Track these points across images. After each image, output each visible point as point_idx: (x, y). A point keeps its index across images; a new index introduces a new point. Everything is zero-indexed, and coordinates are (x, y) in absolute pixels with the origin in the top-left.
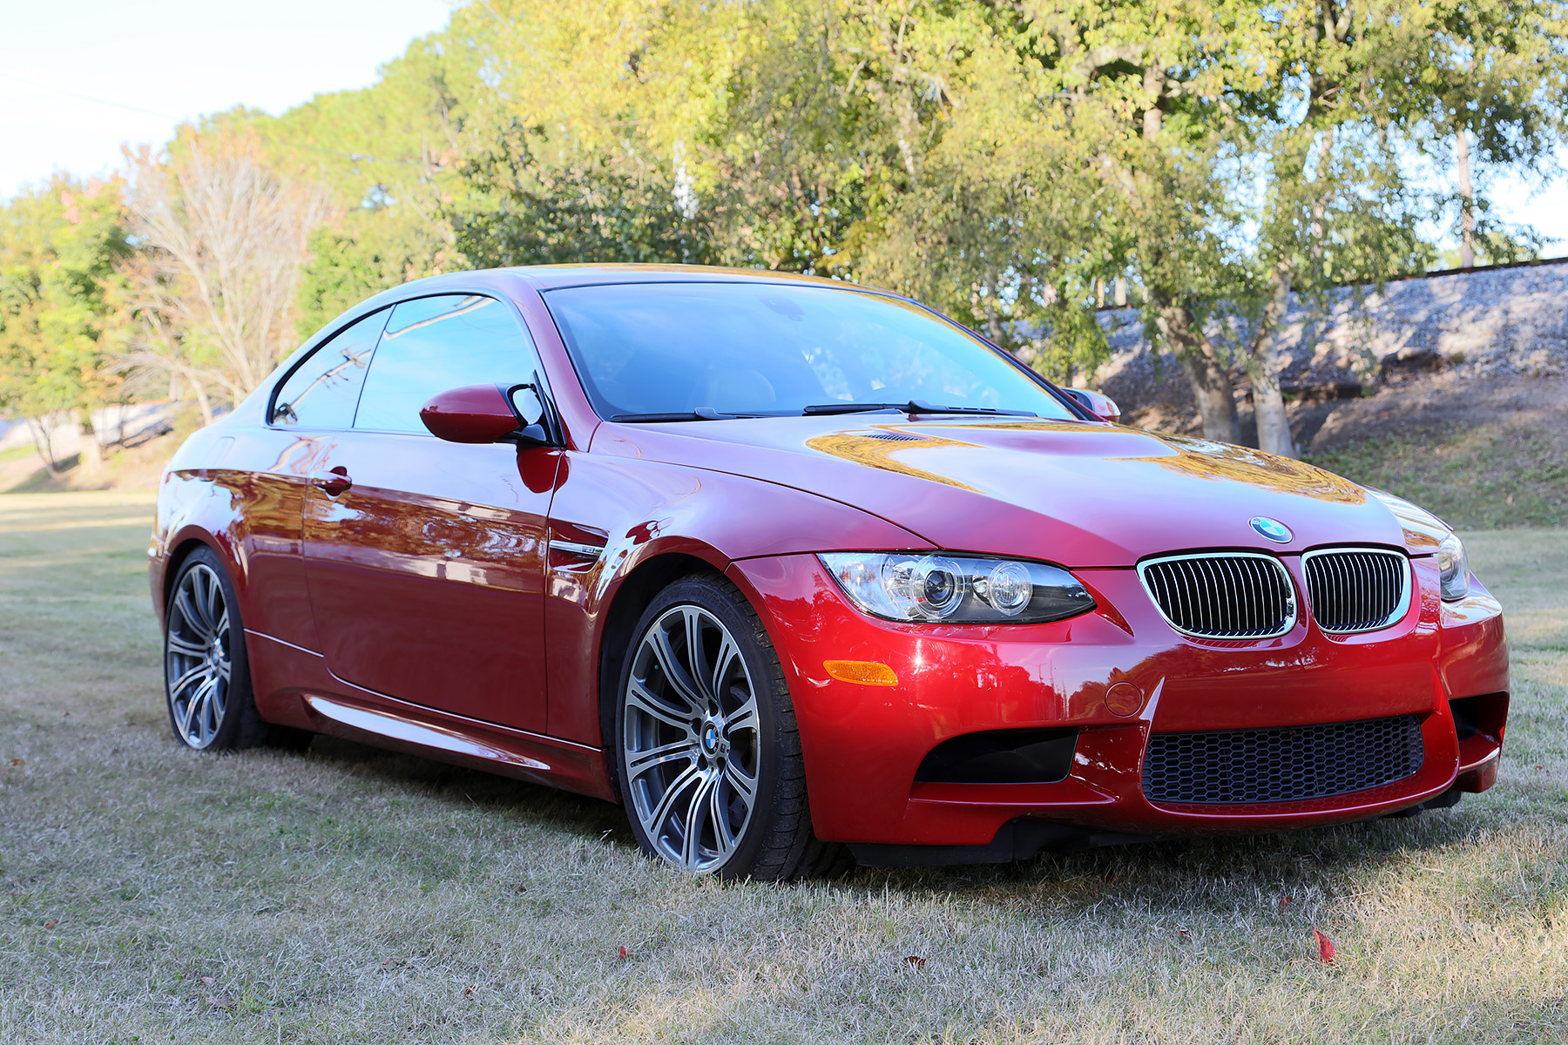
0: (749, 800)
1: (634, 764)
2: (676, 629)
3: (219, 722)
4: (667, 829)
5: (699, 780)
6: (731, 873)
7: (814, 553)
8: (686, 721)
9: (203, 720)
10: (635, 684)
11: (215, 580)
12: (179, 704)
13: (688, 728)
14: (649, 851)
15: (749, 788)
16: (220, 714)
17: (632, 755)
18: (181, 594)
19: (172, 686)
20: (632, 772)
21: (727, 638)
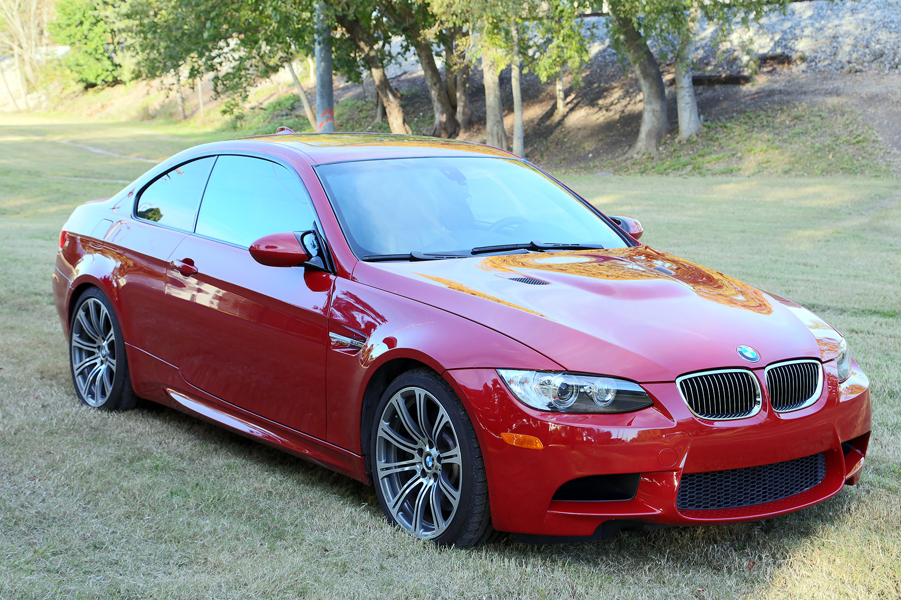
0: (455, 504)
1: (382, 470)
2: (410, 399)
3: (108, 394)
4: (402, 509)
5: (421, 484)
6: (443, 541)
7: (495, 368)
8: (414, 449)
9: (97, 390)
10: (384, 424)
11: (104, 310)
12: (80, 377)
13: (415, 453)
14: (391, 520)
15: (455, 497)
16: (109, 389)
17: (381, 464)
18: (81, 314)
19: (76, 366)
20: (381, 474)
21: (442, 411)
